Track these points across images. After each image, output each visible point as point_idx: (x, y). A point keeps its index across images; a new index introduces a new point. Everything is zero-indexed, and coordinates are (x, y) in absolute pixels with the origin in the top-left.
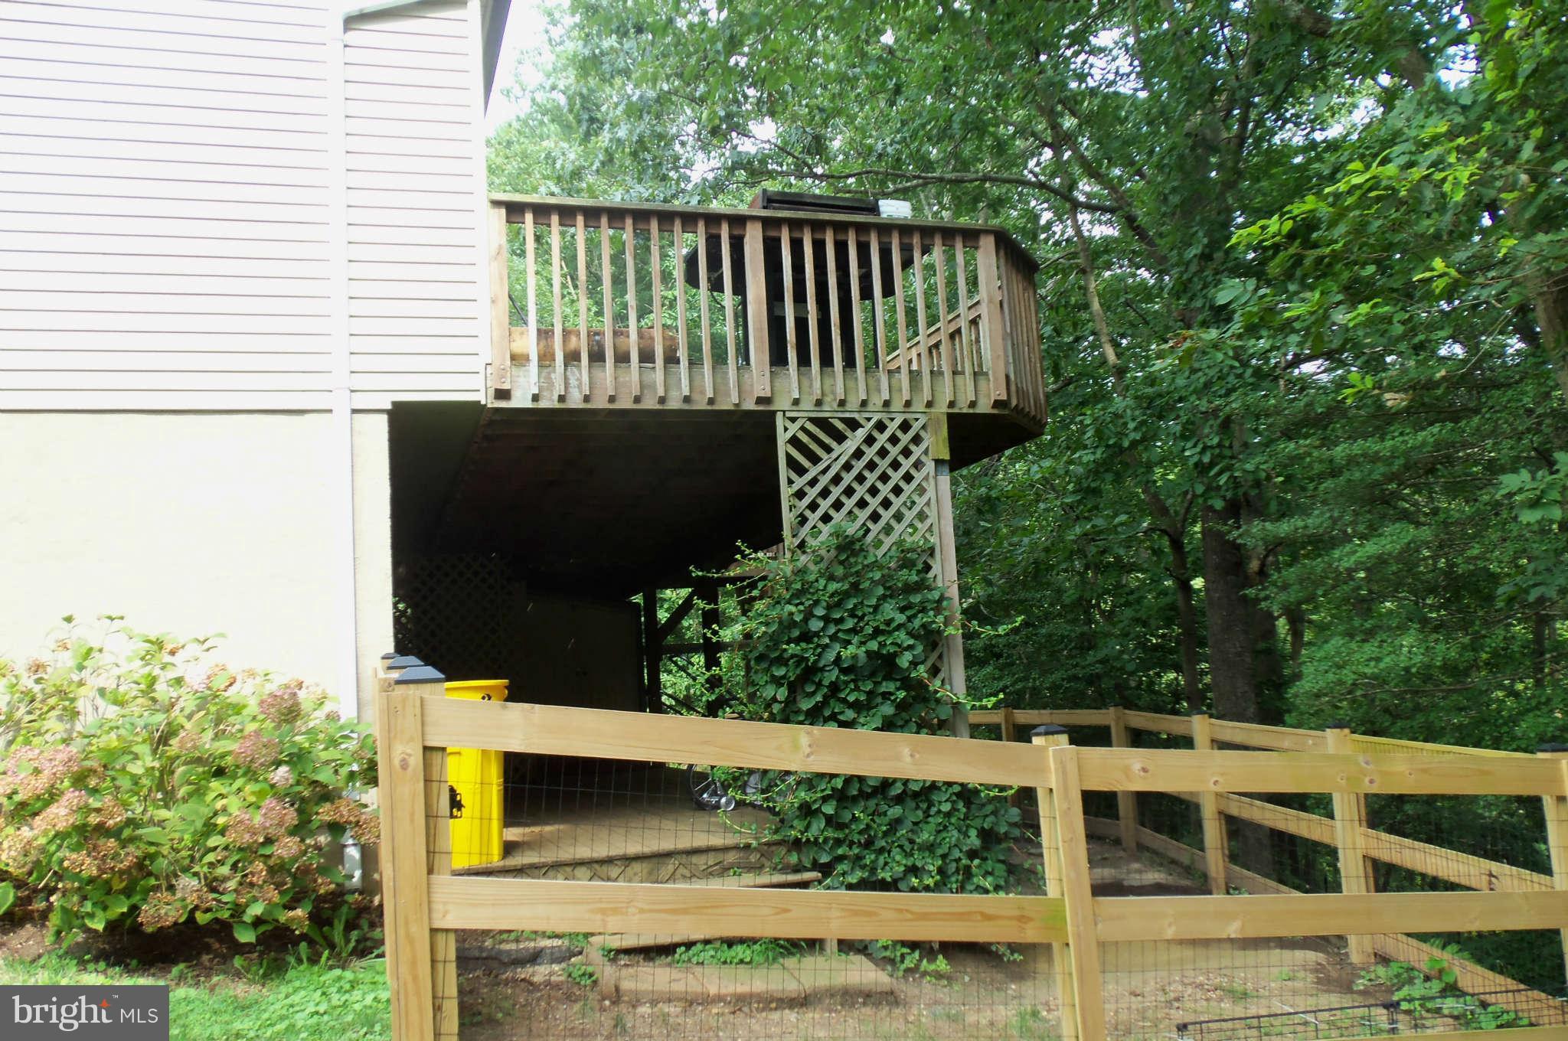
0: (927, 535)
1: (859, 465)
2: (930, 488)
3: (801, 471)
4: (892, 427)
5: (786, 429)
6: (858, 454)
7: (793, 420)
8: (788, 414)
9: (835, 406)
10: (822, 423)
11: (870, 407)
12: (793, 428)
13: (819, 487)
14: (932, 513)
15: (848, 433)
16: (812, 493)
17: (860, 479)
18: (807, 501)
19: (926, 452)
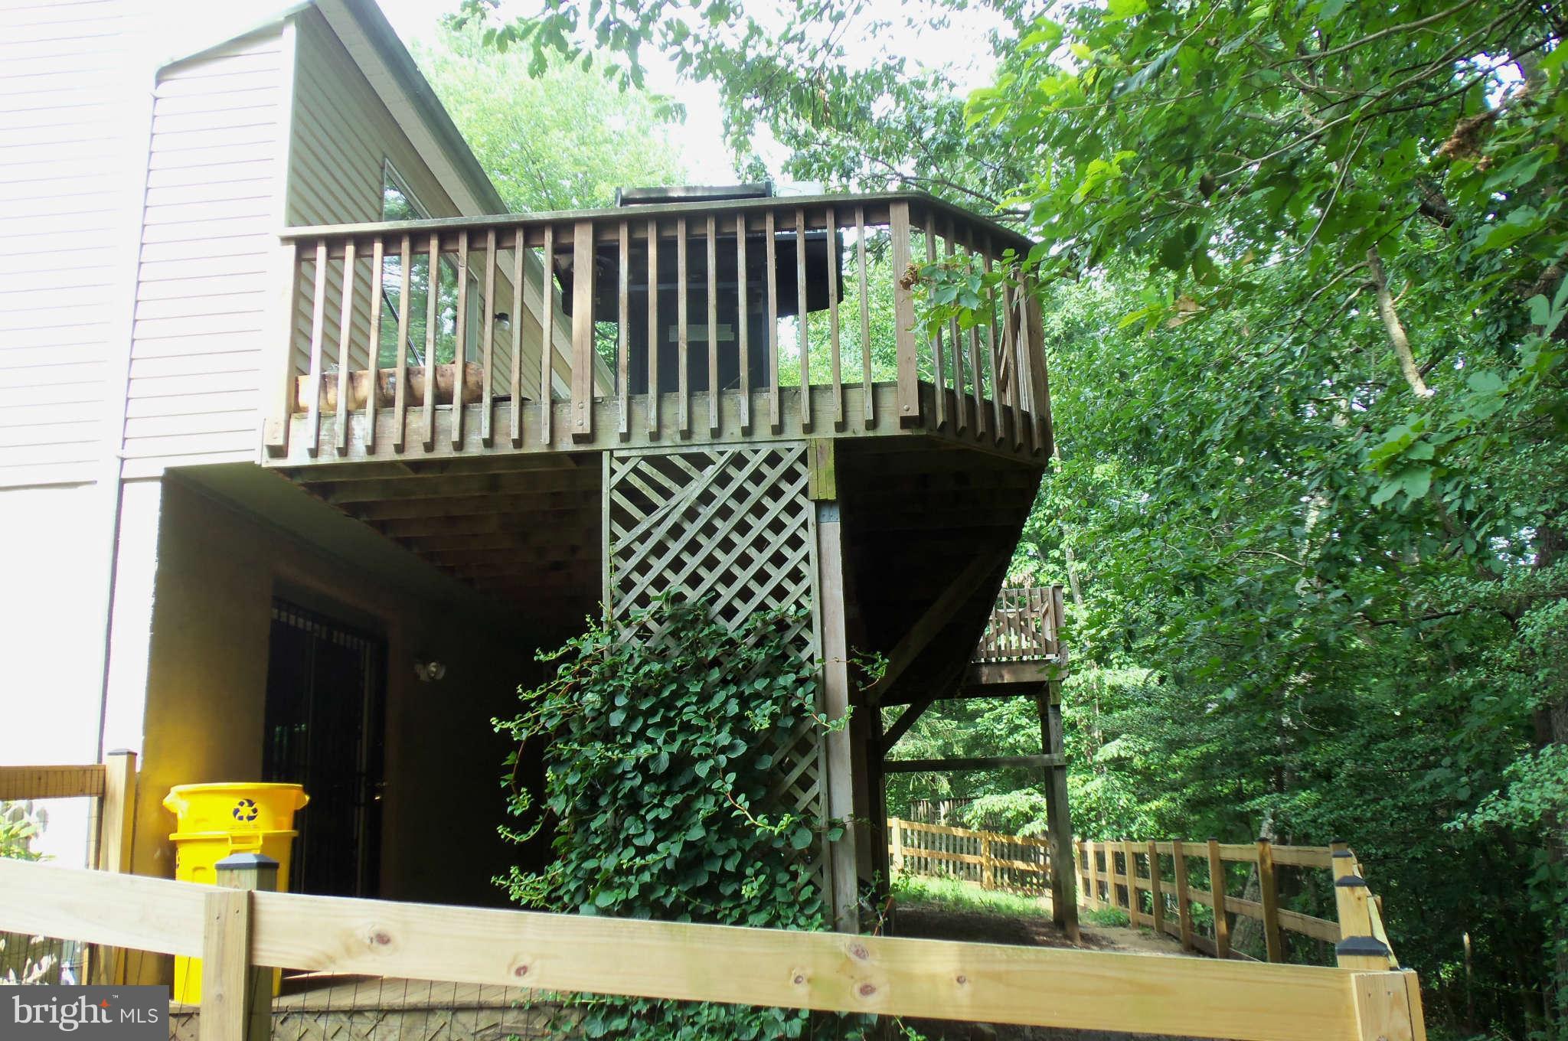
0: (803, 601)
1: (706, 512)
2: (809, 538)
3: (629, 523)
4: (755, 461)
5: (613, 472)
6: (706, 498)
7: (623, 460)
8: (617, 454)
9: (678, 439)
10: (661, 463)
11: (726, 437)
12: (622, 470)
13: (651, 543)
14: (810, 572)
15: (693, 472)
16: (641, 550)
17: (709, 530)
18: (634, 561)
19: (804, 491)
